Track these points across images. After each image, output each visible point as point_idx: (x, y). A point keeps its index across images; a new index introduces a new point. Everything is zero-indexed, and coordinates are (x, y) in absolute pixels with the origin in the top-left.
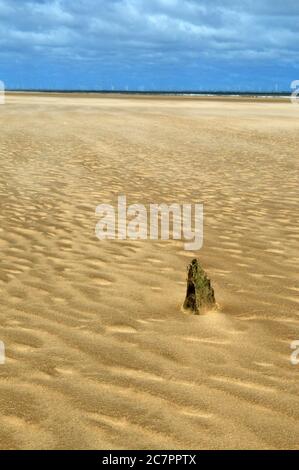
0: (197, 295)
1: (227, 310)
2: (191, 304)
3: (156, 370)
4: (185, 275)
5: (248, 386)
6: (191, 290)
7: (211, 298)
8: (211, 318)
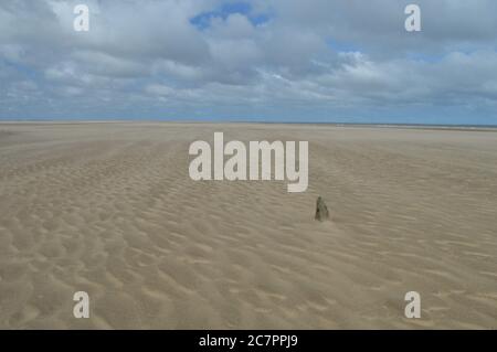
0: (321, 213)
1: (334, 220)
2: (318, 217)
3: (302, 247)
4: (315, 204)
5: (346, 255)
6: (318, 210)
7: (327, 214)
8: (327, 224)
